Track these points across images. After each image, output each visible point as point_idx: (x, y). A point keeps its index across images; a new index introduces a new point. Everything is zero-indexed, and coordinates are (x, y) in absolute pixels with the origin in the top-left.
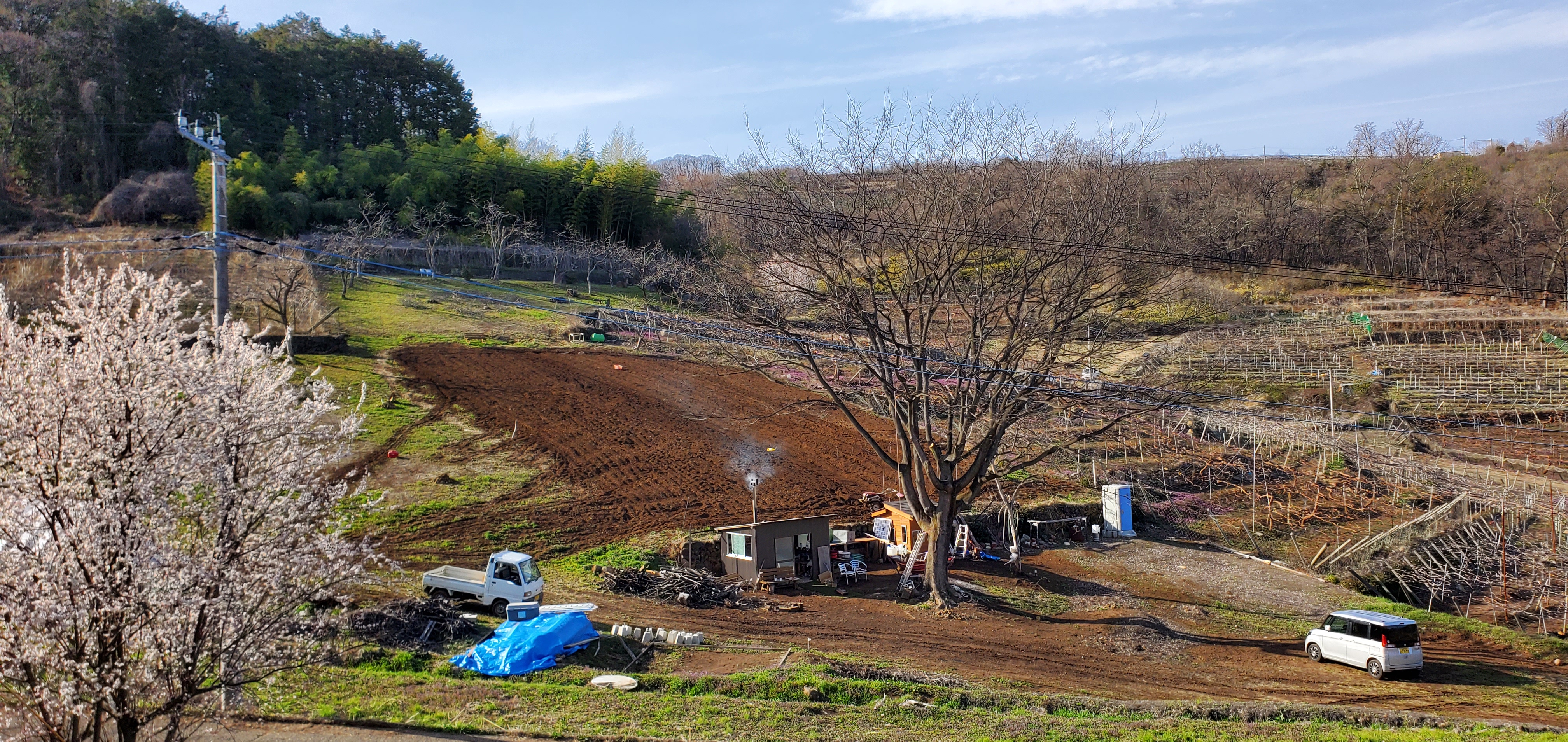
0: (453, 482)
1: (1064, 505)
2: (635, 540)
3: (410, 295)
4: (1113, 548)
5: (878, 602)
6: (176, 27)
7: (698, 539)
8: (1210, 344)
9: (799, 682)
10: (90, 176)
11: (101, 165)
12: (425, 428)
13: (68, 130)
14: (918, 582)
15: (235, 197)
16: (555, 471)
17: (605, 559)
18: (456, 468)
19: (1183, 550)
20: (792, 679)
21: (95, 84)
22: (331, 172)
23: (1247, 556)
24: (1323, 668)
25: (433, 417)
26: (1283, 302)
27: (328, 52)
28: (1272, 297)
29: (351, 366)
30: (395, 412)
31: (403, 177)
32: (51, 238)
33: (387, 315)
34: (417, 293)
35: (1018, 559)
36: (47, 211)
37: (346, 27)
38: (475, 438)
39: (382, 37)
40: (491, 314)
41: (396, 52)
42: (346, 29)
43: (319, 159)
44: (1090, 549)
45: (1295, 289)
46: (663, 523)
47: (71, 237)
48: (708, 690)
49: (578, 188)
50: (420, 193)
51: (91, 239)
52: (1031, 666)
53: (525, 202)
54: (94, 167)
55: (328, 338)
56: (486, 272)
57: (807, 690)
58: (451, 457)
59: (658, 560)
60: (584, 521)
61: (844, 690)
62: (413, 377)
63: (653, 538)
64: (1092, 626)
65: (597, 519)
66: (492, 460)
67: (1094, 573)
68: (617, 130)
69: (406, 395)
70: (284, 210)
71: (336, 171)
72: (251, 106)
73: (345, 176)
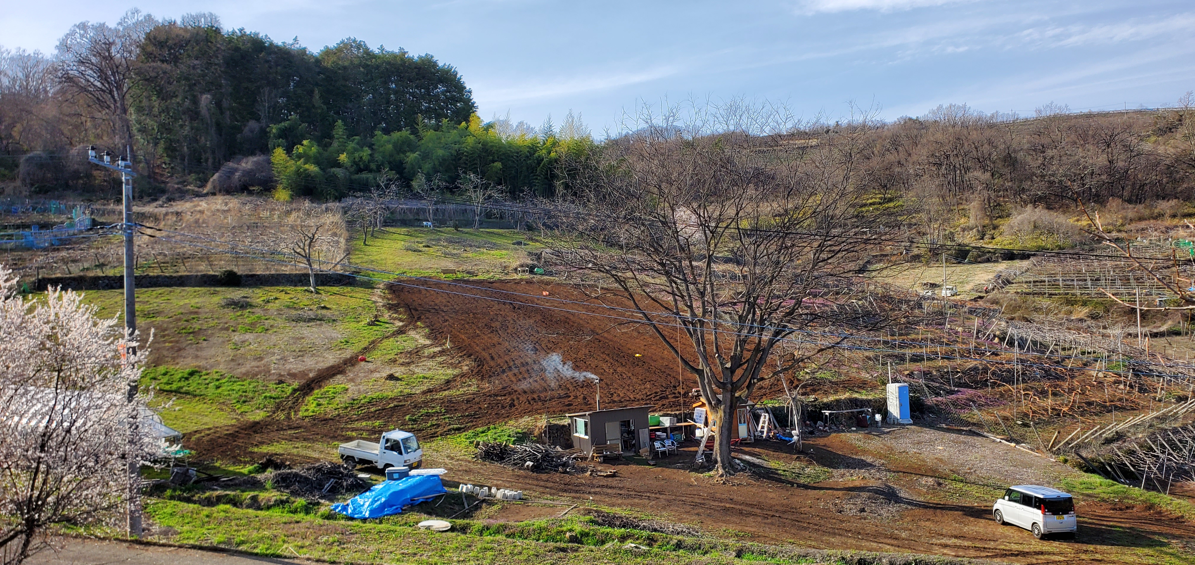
0: (397, 379)
1: (856, 400)
2: (511, 422)
3: (412, 242)
4: (888, 433)
5: (675, 471)
6: (263, 53)
7: (558, 422)
8: (1052, 266)
9: (564, 529)
10: (207, 160)
11: (213, 152)
12: (391, 339)
13: (192, 129)
14: (708, 457)
15: (298, 173)
16: (472, 371)
17: (487, 435)
18: (403, 369)
19: (947, 434)
20: (561, 526)
21: (209, 96)
22: (366, 153)
23: (998, 440)
24: (1001, 529)
25: (401, 331)
26: (1120, 231)
27: (368, 66)
28: (1110, 227)
29: (355, 295)
30: (375, 328)
31: (415, 155)
32: (177, 205)
33: (391, 257)
34: (419, 240)
35: (799, 440)
36: (176, 186)
37: (382, 46)
38: (425, 346)
39: (405, 53)
40: (465, 255)
41: (415, 63)
42: (382, 48)
43: (358, 143)
44: (869, 433)
45: (1131, 220)
46: (537, 410)
47: (188, 205)
48: (498, 532)
49: (540, 160)
50: (427, 166)
51: (201, 206)
52: (766, 521)
53: (504, 171)
54: (209, 155)
55: (342, 275)
56: (469, 224)
57: (568, 535)
58: (402, 361)
59: (522, 438)
60: (480, 408)
61: (594, 535)
62: (395, 302)
63: (525, 422)
64: (835, 492)
65: (491, 407)
66: (430, 363)
67: (865, 452)
68: (571, 115)
69: (386, 315)
70: (331, 180)
71: (369, 152)
72: (314, 106)
73: (376, 155)
